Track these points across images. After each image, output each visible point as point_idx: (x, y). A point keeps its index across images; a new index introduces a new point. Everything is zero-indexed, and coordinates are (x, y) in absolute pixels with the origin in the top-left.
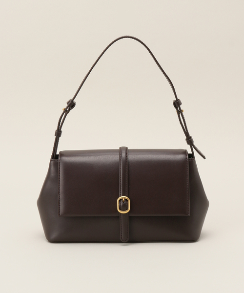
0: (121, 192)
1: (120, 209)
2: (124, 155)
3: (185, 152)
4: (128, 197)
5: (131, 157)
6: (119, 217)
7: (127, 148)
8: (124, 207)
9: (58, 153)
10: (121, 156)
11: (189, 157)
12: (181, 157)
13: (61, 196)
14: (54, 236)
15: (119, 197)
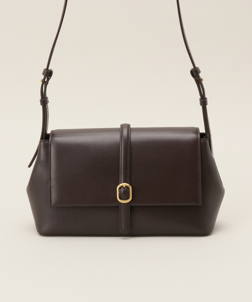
0: (122, 177)
1: (120, 198)
2: (125, 133)
3: (196, 131)
4: (130, 184)
5: (134, 137)
6: (119, 207)
7: (129, 126)
8: (125, 195)
9: (49, 132)
10: (122, 135)
11: (201, 137)
12: (191, 136)
13: (53, 183)
14: (45, 228)
15: (119, 184)
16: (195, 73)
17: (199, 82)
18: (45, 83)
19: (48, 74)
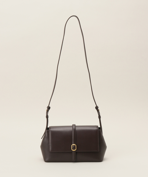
0: (73, 142)
1: (73, 149)
2: (74, 127)
3: (97, 127)
4: (76, 145)
5: (77, 129)
6: (72, 152)
7: (75, 125)
8: (74, 148)
9: (48, 127)
10: (73, 128)
11: (99, 129)
12: (96, 128)
13: (50, 144)
14: (47, 160)
15: (72, 144)
16: (97, 108)
17: (98, 111)
18: (48, 111)
19: (49, 108)
